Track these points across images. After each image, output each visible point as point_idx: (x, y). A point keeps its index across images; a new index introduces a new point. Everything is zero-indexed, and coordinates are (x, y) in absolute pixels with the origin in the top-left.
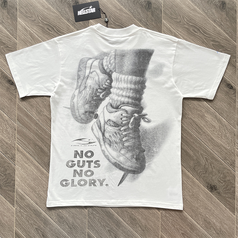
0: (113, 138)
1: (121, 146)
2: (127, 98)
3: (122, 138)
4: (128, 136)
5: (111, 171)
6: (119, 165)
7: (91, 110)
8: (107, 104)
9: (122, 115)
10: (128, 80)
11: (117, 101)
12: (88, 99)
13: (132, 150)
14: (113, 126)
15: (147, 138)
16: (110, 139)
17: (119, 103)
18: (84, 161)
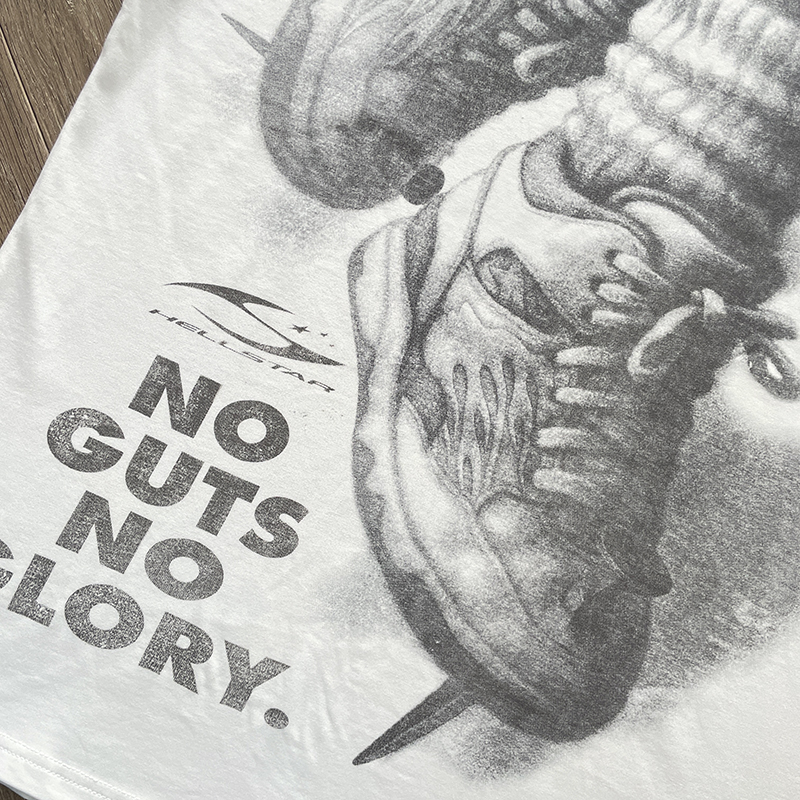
0: (475, 396)
1: (508, 472)
2: (701, 154)
3: (541, 416)
4: (592, 427)
5: (353, 623)
6: (432, 603)
7: (406, 124)
8: (540, 134)
9: (611, 255)
10: (757, 36)
11: (623, 145)
12: (420, 41)
13: (572, 538)
14: (510, 306)
15: (721, 502)
16: (450, 389)
17: (624, 166)
18: (188, 465)
